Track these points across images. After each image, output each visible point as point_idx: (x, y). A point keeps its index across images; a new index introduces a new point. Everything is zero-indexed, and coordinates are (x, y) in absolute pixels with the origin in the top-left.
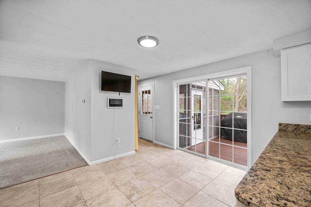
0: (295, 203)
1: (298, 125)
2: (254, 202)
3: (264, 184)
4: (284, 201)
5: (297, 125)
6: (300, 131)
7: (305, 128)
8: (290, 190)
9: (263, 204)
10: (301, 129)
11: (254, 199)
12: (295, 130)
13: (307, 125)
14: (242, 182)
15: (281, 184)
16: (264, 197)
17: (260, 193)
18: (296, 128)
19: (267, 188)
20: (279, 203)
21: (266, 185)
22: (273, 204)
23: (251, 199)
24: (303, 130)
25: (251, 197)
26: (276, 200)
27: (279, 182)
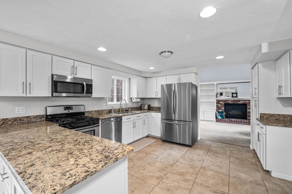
0: (72, 170)
1: (6, 119)
2: (59, 189)
3: (46, 175)
4: (68, 173)
5: (4, 119)
6: (8, 125)
7: (12, 120)
8: (61, 166)
9: (64, 185)
10: (8, 123)
11: (55, 187)
12: (3, 124)
13: (14, 118)
14: (31, 187)
15: (53, 166)
16: (58, 181)
17: (53, 182)
18: (4, 122)
19: (51, 175)
20: (68, 177)
21: (47, 174)
22: (67, 179)
23: (54, 189)
24: (10, 123)
25: (53, 188)
26: (65, 177)
27: (50, 166)
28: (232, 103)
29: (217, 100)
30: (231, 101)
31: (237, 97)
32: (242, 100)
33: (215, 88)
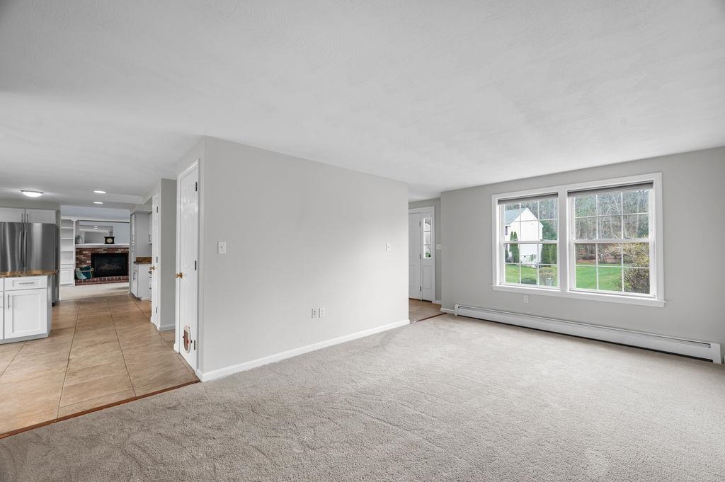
28: (105, 252)
29: (76, 249)
30: (104, 250)
31: (113, 243)
32: (120, 248)
33: (74, 228)
